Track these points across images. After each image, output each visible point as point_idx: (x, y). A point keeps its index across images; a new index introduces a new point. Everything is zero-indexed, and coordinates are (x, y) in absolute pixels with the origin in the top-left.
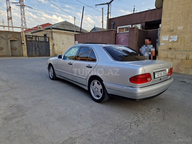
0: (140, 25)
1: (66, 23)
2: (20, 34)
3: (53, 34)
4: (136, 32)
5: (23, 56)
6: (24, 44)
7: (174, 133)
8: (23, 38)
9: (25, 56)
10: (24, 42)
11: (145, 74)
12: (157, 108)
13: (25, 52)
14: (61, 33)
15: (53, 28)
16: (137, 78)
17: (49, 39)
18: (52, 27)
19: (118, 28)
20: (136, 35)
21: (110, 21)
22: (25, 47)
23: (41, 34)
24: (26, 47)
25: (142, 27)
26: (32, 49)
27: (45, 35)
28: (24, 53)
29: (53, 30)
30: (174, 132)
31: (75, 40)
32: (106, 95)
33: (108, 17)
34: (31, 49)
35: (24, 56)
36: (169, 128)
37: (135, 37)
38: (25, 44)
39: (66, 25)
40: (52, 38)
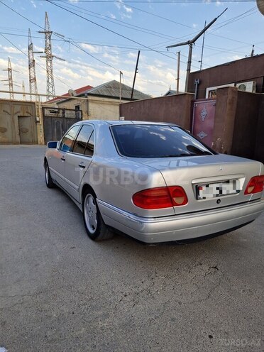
0: (252, 82)
1: (114, 85)
2: (33, 105)
3: (90, 104)
5: (37, 143)
6: (39, 122)
7: (211, 337)
8: (38, 112)
9: (41, 144)
10: (40, 118)
13: (41, 137)
14: (103, 103)
15: (89, 94)
17: (82, 114)
18: (88, 92)
19: (208, 90)
20: (230, 103)
21: (192, 77)
22: (40, 127)
23: (71, 105)
24: (42, 127)
25: (257, 87)
26: (53, 131)
27: (77, 107)
28: (39, 137)
29: (90, 98)
30: (211, 333)
33: (189, 70)
34: (51, 132)
35: (39, 143)
37: (228, 107)
38: (41, 123)
39: (114, 88)
40: (87, 112)
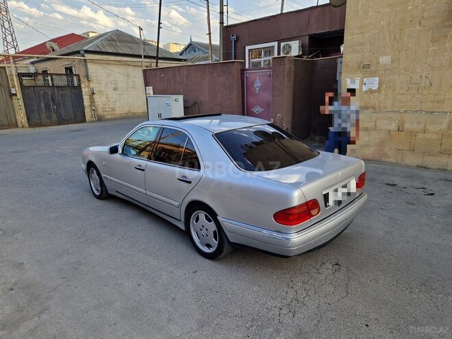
0: (298, 42)
1: (118, 37)
2: (2, 71)
3: (90, 66)
4: (287, 66)
5: (17, 126)
6: (15, 95)
7: (367, 325)
8: (12, 80)
9: (23, 127)
10: (16, 90)
11: (307, 204)
12: (334, 261)
13: (21, 117)
14: (108, 63)
15: (87, 52)
16: (289, 214)
17: (79, 80)
18: (85, 48)
19: (248, 48)
20: (288, 75)
21: (226, 31)
22: (19, 102)
23: (57, 67)
24: (21, 102)
25: (302, 47)
26: (39, 107)
27: (69, 70)
28: (18, 117)
29: (88, 56)
30: (366, 323)
31: (147, 84)
32: (226, 244)
33: (222, 23)
34: (36, 108)
35: (20, 125)
36: (358, 313)
37: (286, 79)
38: (19, 96)
39: (120, 41)
40: (87, 76)
